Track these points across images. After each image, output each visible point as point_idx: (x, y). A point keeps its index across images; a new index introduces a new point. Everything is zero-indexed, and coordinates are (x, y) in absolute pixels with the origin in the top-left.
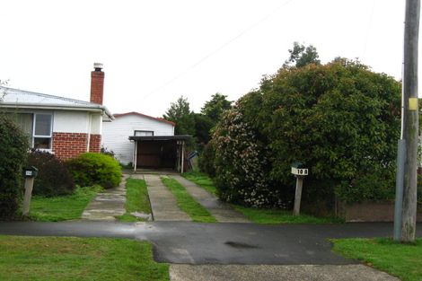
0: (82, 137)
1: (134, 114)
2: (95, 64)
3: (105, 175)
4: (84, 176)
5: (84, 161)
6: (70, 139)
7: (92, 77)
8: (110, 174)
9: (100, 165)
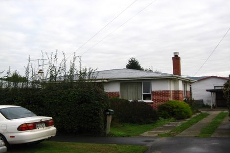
0: (167, 93)
1: (213, 77)
2: (174, 53)
3: (178, 112)
4: (167, 113)
5: (167, 105)
6: (161, 94)
7: (173, 60)
8: (181, 111)
9: (175, 107)
